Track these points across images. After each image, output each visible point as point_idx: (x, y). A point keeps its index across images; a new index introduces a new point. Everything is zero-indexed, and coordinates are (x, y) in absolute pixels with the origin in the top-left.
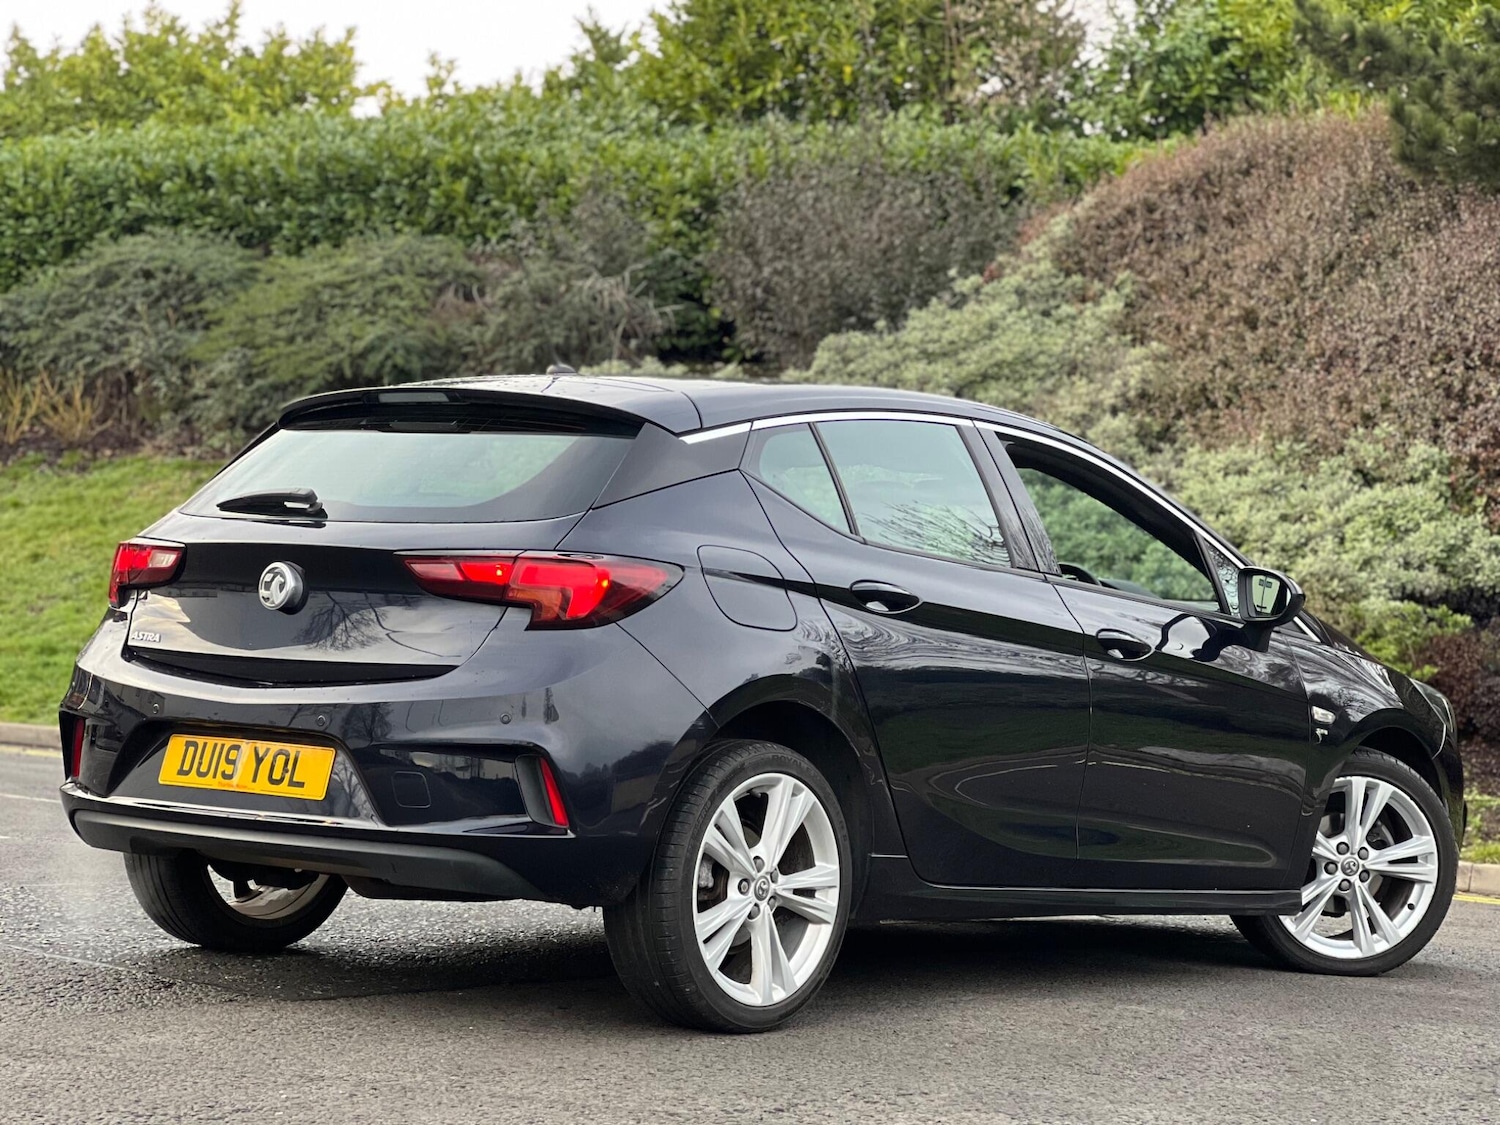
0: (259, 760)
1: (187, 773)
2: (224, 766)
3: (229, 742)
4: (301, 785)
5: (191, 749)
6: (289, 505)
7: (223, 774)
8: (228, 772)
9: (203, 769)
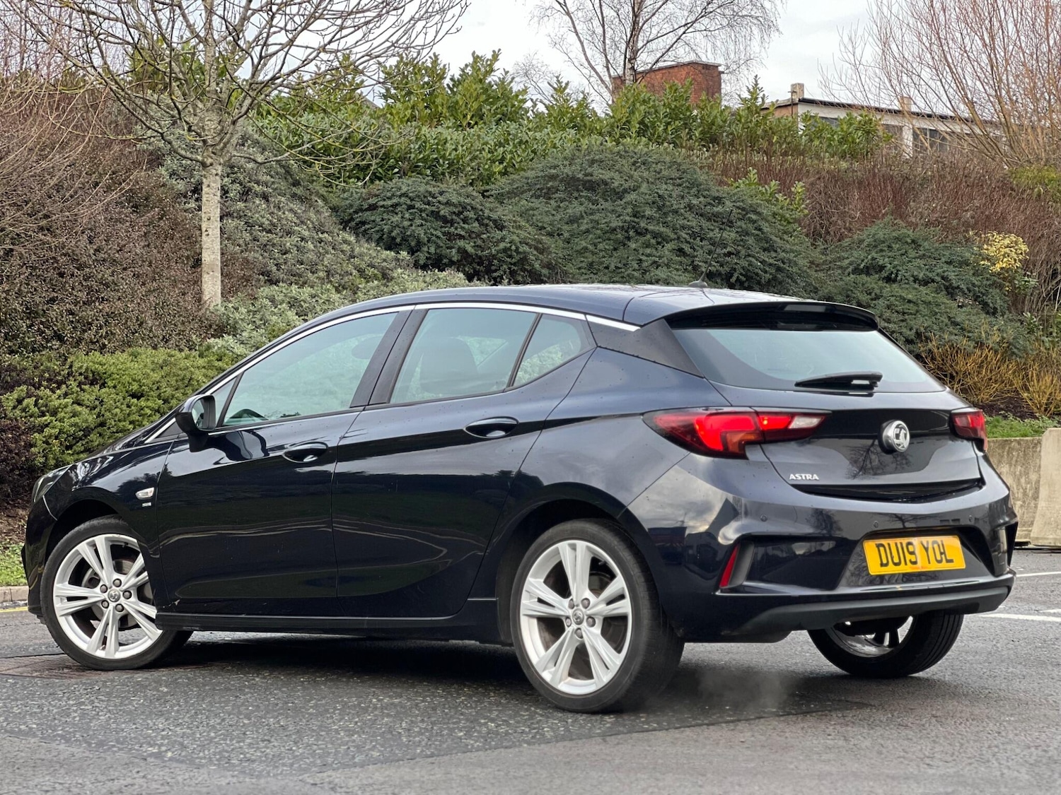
0: (926, 549)
1: (886, 565)
2: (908, 557)
3: (905, 541)
4: (951, 561)
5: (882, 549)
6: (855, 382)
7: (911, 562)
8: (913, 560)
9: (896, 560)
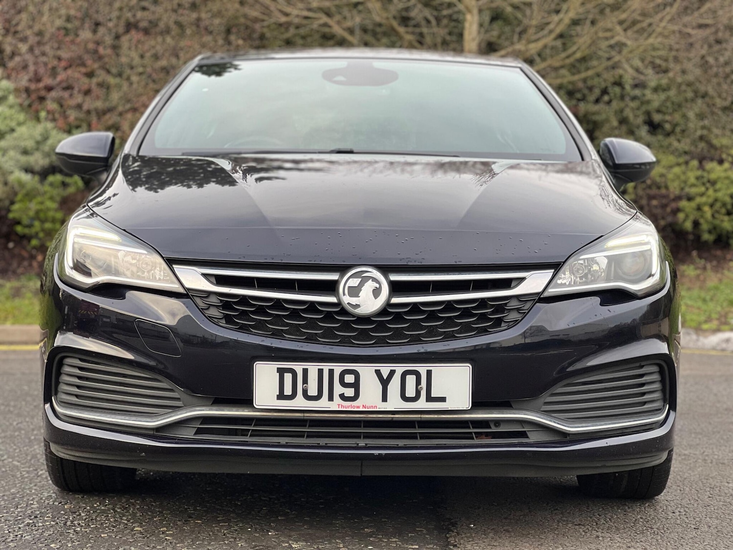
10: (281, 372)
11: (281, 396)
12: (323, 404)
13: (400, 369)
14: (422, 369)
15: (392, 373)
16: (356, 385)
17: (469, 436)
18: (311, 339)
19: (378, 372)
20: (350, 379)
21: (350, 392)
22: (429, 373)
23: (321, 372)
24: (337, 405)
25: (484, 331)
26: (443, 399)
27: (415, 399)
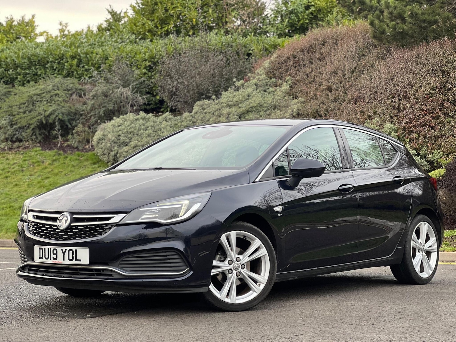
10: (40, 249)
11: (40, 258)
12: (49, 261)
13: (68, 248)
14: (74, 249)
15: (66, 250)
16: (56, 254)
17: (93, 275)
18: (56, 239)
19: (62, 250)
20: (55, 252)
21: (55, 257)
22: (76, 250)
23: (48, 249)
24: (52, 261)
25: (95, 236)
26: (80, 260)
27: (72, 260)
